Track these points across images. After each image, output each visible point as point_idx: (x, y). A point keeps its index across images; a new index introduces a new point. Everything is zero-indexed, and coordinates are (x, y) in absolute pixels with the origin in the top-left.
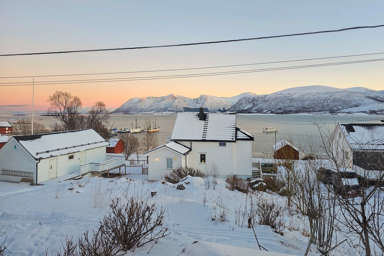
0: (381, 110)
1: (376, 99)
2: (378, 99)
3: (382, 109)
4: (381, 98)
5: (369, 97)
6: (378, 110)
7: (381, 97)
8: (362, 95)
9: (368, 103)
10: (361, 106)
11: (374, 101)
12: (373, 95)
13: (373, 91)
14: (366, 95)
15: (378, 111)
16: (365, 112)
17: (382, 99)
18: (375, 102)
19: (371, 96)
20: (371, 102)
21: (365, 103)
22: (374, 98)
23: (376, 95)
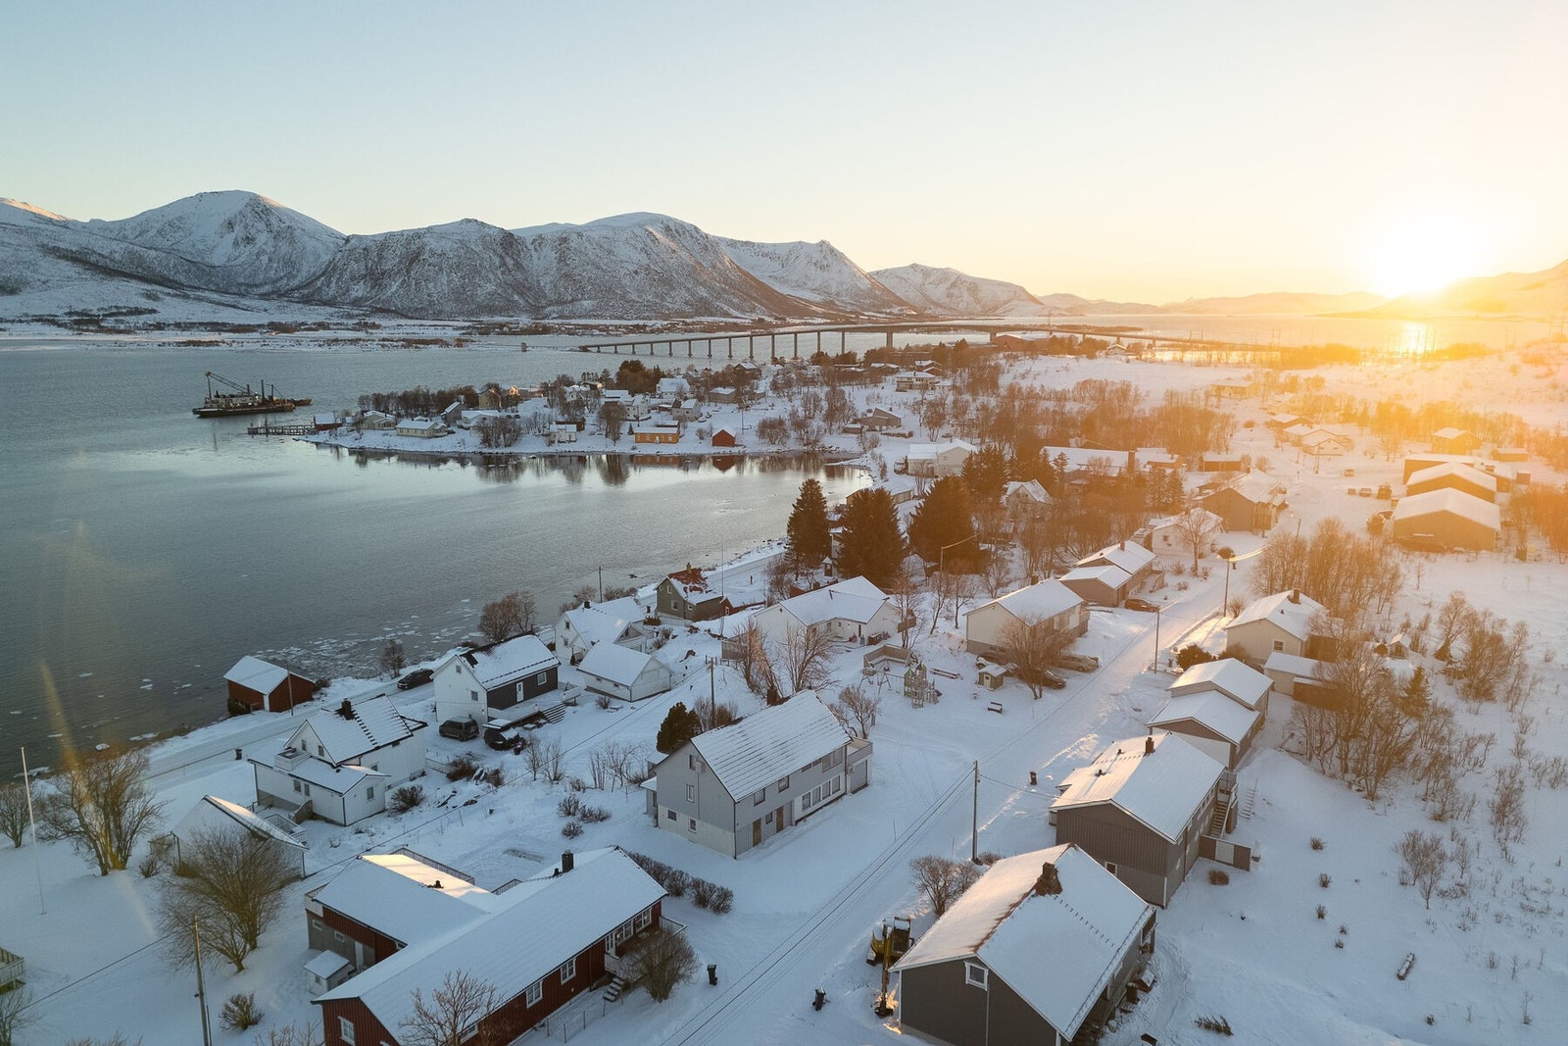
0: (114, 310)
1: (84, 258)
2: (93, 259)
3: (116, 307)
4: (103, 256)
5: (54, 247)
6: (102, 309)
7: (103, 253)
8: (25, 238)
9: (56, 279)
10: (28, 290)
11: (78, 268)
12: (67, 243)
13: (65, 225)
14: (40, 239)
15: (101, 313)
16: (51, 321)
17: (108, 261)
18: (84, 276)
19: (62, 245)
20: (69, 274)
21: (43, 278)
22: (74, 255)
23: (83, 241)
